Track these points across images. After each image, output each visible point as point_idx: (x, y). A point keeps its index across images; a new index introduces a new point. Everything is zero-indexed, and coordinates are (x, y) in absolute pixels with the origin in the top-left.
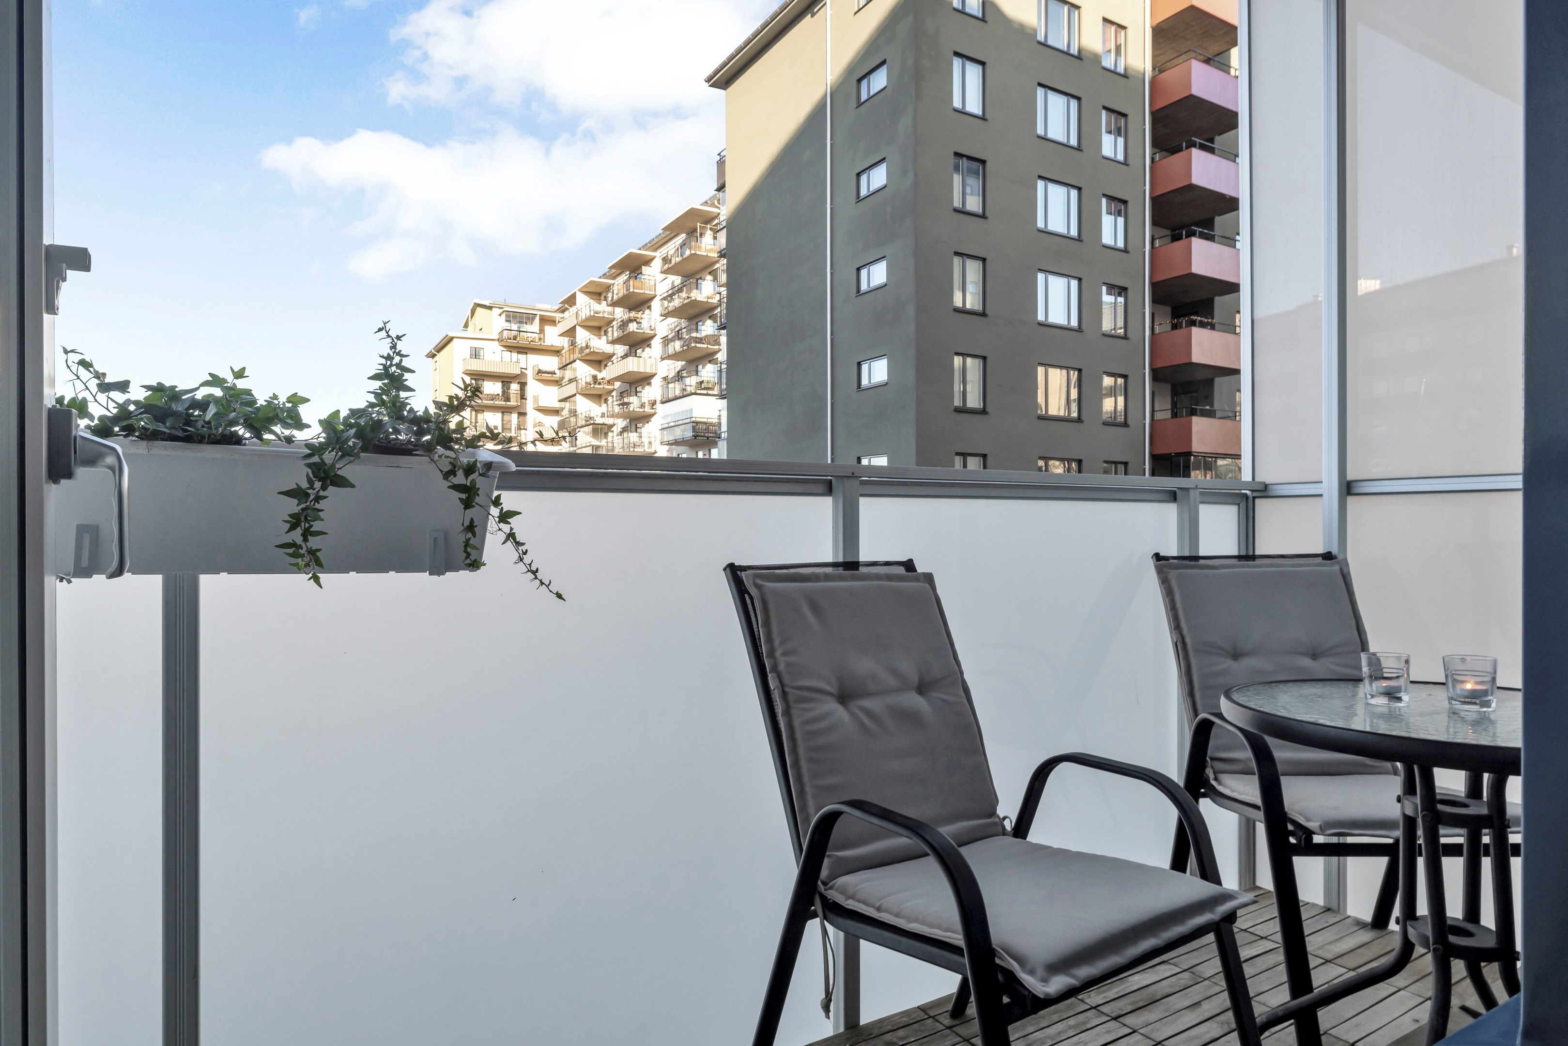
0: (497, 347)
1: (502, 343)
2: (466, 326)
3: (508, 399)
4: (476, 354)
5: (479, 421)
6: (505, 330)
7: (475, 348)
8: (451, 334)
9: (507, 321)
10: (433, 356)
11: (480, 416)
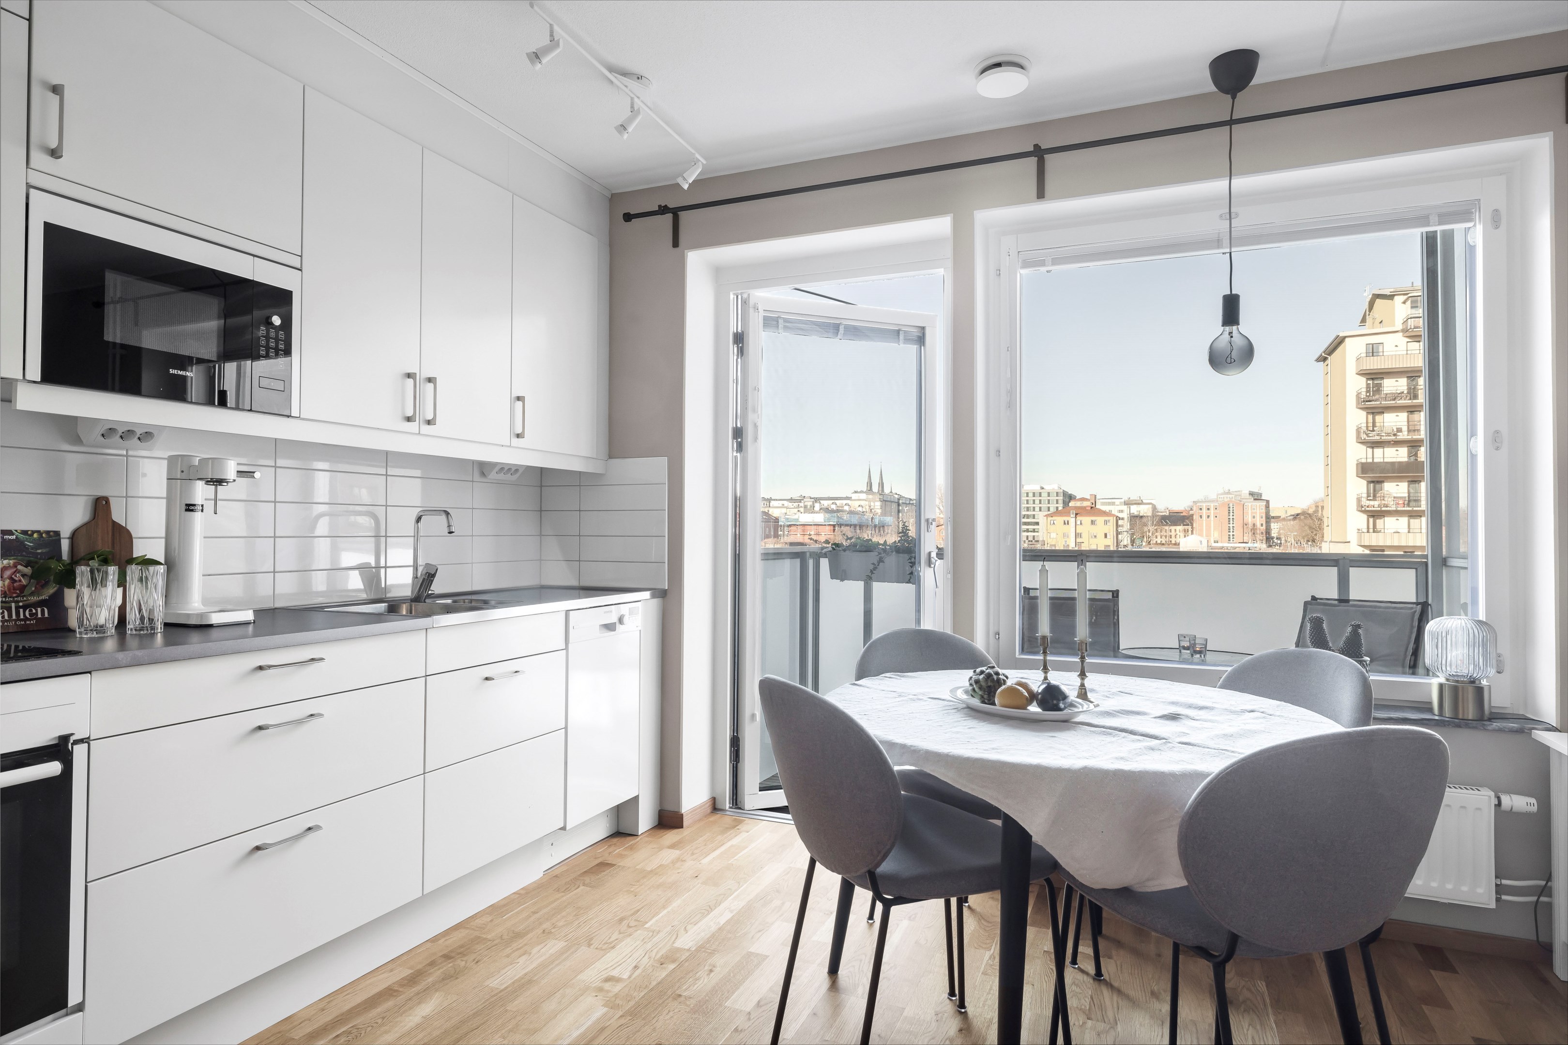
0: (1400, 340)
1: (1407, 334)
2: (1364, 320)
3: (1416, 397)
4: (1373, 351)
5: (1377, 424)
6: (1411, 318)
7: (1373, 344)
8: (1342, 334)
9: (1412, 307)
10: (1325, 359)
11: (1378, 418)
